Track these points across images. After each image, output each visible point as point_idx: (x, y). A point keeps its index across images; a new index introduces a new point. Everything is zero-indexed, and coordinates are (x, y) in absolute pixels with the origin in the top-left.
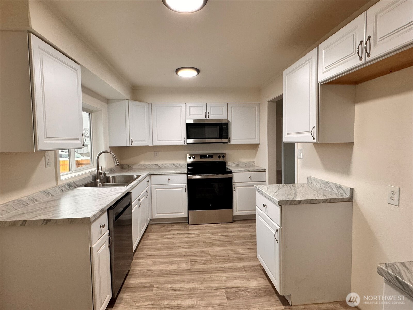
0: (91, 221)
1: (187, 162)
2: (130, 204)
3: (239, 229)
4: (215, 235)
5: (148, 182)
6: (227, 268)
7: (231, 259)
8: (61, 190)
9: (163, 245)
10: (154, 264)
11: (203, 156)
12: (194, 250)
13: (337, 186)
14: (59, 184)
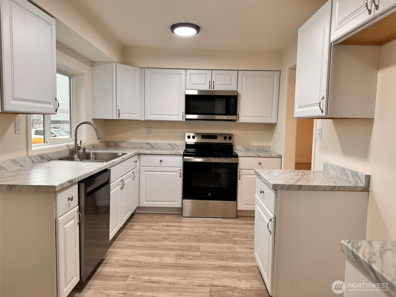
0: (57, 190)
1: (186, 142)
2: (107, 183)
3: (243, 226)
4: (212, 231)
5: (136, 162)
6: (218, 266)
7: (224, 257)
8: (32, 160)
9: (147, 237)
10: (133, 255)
11: (204, 136)
12: (182, 244)
13: (353, 172)
14: (30, 154)
